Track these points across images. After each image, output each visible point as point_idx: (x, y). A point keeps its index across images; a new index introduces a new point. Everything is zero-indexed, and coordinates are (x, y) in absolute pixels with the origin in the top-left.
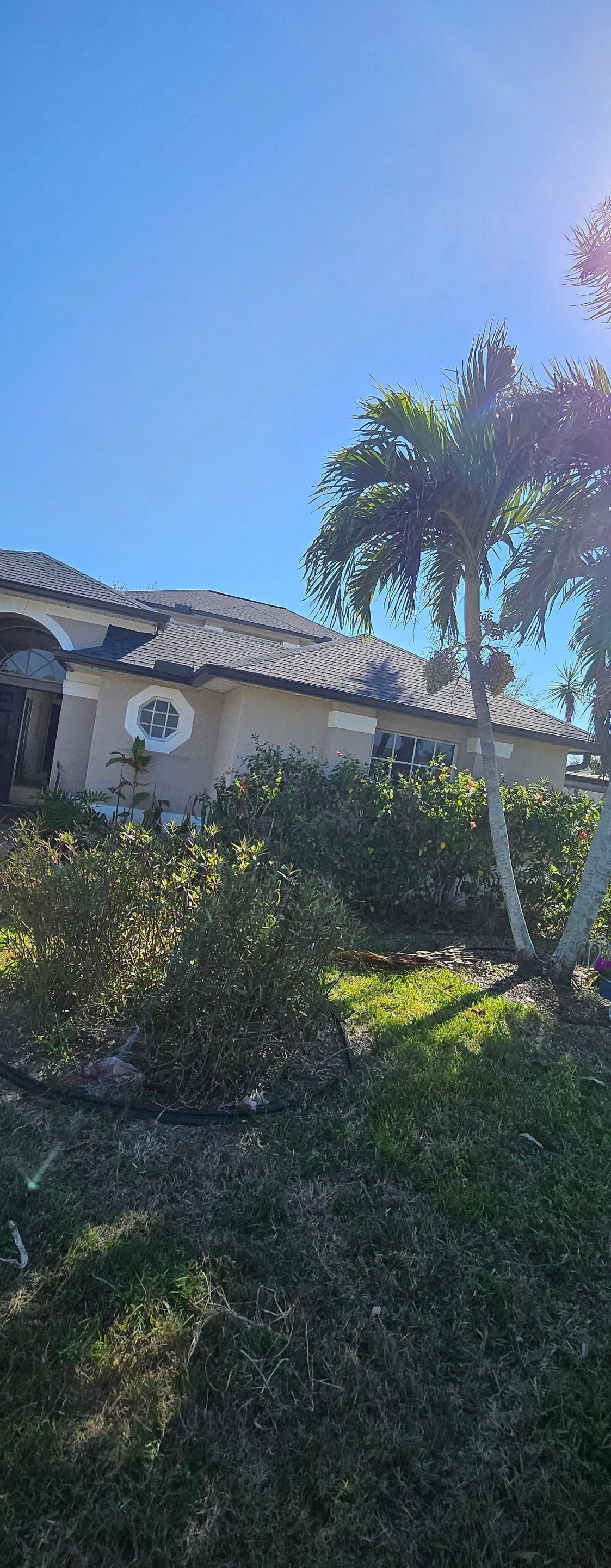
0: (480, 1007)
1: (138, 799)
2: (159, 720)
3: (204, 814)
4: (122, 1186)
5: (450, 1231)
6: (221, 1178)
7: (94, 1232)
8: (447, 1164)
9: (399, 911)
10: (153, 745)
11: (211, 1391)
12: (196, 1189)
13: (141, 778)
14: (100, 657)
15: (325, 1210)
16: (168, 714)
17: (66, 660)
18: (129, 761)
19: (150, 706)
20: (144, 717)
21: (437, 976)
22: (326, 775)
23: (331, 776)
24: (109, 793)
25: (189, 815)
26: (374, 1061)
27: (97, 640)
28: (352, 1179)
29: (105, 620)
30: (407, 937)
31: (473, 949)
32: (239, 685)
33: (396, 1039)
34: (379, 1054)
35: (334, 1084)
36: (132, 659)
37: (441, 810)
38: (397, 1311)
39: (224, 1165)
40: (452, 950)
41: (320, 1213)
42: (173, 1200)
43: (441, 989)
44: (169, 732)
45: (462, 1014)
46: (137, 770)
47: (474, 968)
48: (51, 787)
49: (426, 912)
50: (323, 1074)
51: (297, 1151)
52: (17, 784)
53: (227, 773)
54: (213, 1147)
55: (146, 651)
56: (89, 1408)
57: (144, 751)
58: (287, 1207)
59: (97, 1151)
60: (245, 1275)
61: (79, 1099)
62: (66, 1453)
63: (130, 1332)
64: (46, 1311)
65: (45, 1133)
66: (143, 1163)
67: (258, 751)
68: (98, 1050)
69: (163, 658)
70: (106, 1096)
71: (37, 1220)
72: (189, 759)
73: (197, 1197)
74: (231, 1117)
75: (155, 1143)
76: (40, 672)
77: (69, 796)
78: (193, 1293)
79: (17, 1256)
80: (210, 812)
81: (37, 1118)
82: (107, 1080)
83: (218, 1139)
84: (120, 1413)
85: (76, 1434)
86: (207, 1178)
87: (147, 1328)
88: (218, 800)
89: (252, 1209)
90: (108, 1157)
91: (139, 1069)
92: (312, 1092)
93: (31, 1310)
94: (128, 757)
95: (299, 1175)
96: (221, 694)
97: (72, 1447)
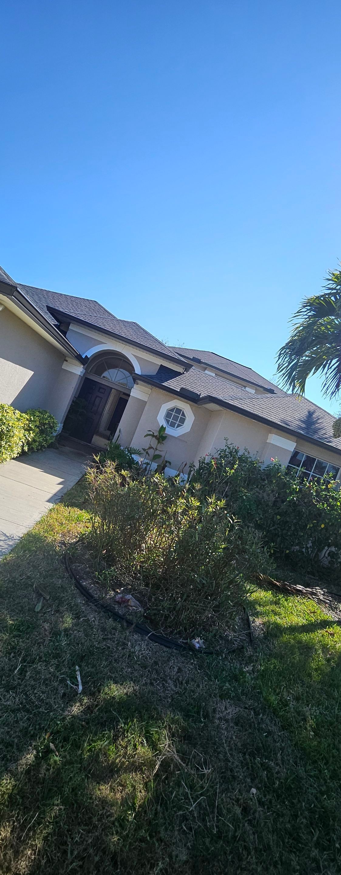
0: (331, 630)
1: (156, 457)
2: (176, 418)
3: (189, 474)
4: (128, 667)
5: (300, 761)
6: (177, 682)
7: (113, 686)
8: (302, 720)
9: (287, 556)
10: (169, 431)
11: (163, 798)
12: (164, 682)
13: (159, 447)
14: (154, 380)
15: (230, 721)
16: (180, 416)
17: (136, 378)
18: (156, 437)
19: (172, 410)
20: (168, 415)
21: (307, 603)
22: (261, 469)
23: (264, 470)
24: (142, 451)
25: (180, 472)
26: (264, 643)
27: (153, 371)
28: (246, 708)
29: (159, 362)
30: (291, 574)
31: (330, 593)
32: (222, 409)
33: (278, 634)
34: (268, 640)
35: (241, 649)
36: (169, 384)
37: (326, 505)
38: (265, 796)
39: (179, 674)
40: (318, 591)
41: (227, 721)
42: (152, 684)
43: (309, 612)
44: (179, 426)
45: (320, 631)
46: (159, 442)
47: (330, 605)
48: (114, 441)
49: (304, 562)
50: (236, 641)
51: (218, 681)
52: (97, 435)
53: (207, 455)
54: (174, 662)
55: (177, 381)
56: (103, 779)
57: (164, 433)
58: (210, 711)
59: (118, 643)
60: (185, 740)
61: (111, 612)
62: (91, 798)
63: (126, 747)
64: (88, 720)
65: (95, 625)
66: (139, 658)
67: (226, 448)
68: (122, 589)
69: (185, 386)
70: (124, 615)
71: (88, 670)
72: (186, 442)
73: (164, 687)
74: (184, 649)
75: (146, 649)
76: (121, 381)
77: (122, 448)
78: (158, 739)
79: (78, 685)
80: (194, 474)
81: (92, 616)
82: (126, 606)
83: (177, 659)
84: (118, 789)
85: (96, 791)
86: (170, 678)
87: (134, 749)
88: (199, 469)
89: (192, 705)
90: (123, 649)
91: (142, 606)
92: (228, 649)
93: (81, 716)
94: (155, 435)
95: (218, 695)
96: (211, 412)
97: (94, 796)
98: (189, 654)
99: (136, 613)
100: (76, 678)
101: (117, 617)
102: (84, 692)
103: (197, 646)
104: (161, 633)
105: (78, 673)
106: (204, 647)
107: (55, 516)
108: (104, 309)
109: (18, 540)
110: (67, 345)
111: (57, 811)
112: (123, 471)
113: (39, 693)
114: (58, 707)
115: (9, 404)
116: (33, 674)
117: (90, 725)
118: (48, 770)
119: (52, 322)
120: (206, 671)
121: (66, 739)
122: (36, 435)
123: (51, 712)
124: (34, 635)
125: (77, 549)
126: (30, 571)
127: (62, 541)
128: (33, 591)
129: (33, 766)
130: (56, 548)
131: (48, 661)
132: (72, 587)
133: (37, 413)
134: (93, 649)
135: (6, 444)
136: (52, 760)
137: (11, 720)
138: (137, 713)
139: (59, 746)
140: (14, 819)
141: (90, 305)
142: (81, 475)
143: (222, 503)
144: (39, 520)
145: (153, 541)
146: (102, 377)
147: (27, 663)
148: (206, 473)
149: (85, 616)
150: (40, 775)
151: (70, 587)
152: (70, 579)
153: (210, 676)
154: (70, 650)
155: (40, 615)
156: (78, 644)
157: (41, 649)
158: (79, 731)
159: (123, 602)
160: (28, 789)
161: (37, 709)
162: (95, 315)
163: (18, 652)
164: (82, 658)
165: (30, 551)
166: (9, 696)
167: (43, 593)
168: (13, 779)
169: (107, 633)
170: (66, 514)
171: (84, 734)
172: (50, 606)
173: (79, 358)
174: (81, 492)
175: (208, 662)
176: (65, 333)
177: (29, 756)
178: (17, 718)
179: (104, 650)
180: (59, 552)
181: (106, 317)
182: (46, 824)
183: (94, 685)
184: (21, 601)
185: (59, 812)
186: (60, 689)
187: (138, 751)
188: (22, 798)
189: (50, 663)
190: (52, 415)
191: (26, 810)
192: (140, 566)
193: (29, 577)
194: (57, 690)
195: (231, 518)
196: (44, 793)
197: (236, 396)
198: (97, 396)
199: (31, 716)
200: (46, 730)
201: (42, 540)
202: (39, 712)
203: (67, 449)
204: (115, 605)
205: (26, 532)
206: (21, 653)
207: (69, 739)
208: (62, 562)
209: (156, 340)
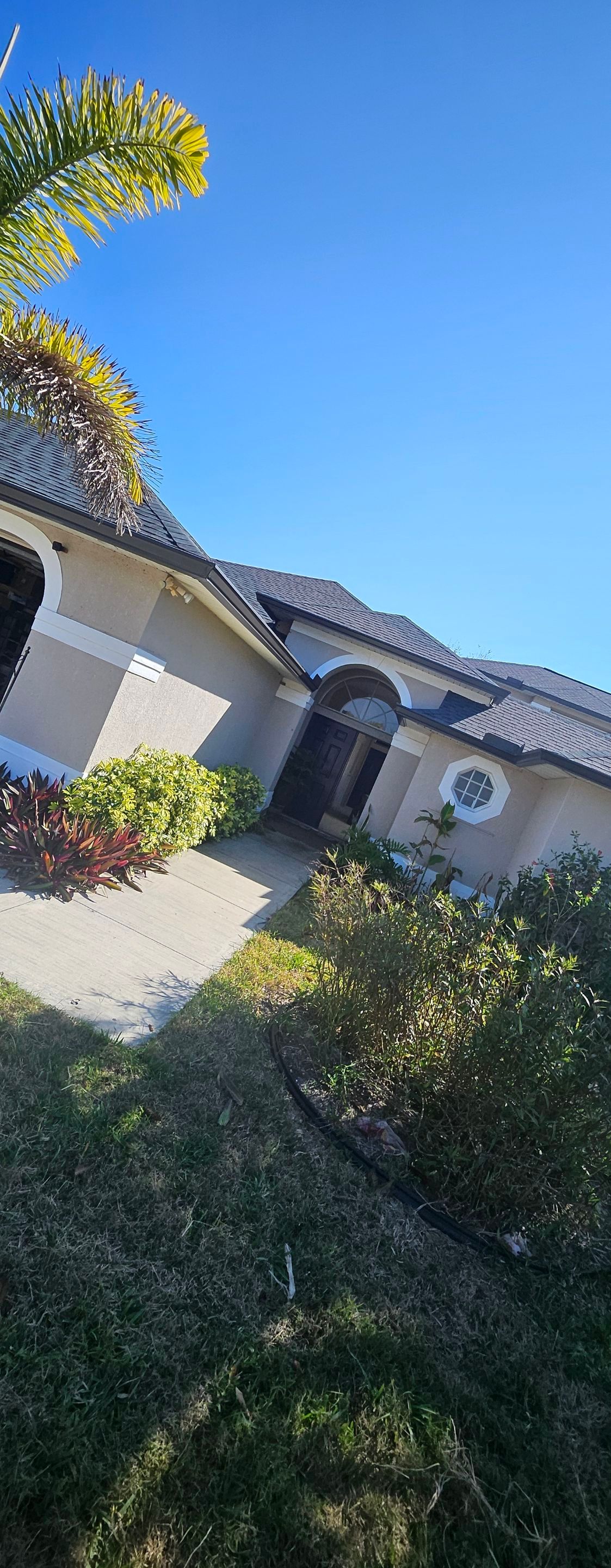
1: (435, 860)
2: (474, 789)
3: (498, 897)
4: (380, 1266)
6: (474, 1317)
7: (352, 1300)
10: (461, 813)
12: (448, 1312)
13: (442, 841)
14: (435, 719)
15: (589, 1432)
16: (482, 786)
17: (403, 715)
18: (435, 822)
19: (468, 774)
20: (460, 783)
24: (410, 848)
25: (480, 891)
27: (435, 703)
29: (446, 685)
32: (568, 776)
36: (463, 726)
39: (479, 1302)
41: (582, 1431)
42: (424, 1311)
44: (479, 804)
46: (441, 833)
48: (358, 826)
50: (598, 1254)
51: (561, 1335)
52: (329, 813)
53: (534, 863)
54: (469, 1274)
55: (478, 721)
56: (329, 1491)
57: (451, 816)
58: (545, 1401)
59: (362, 1214)
60: (492, 1451)
61: (350, 1149)
62: (306, 1526)
63: (374, 1436)
64: (305, 1357)
65: (320, 1169)
66: (400, 1252)
67: (574, 851)
68: (370, 1106)
69: (493, 731)
70: (372, 1159)
71: (306, 1257)
72: (493, 836)
73: (448, 1323)
74: (490, 1249)
75: (414, 1236)
76: (375, 720)
77: (372, 839)
78: (438, 1435)
79: (287, 1283)
80: (507, 898)
81: (315, 1150)
82: (376, 1142)
83: (475, 1268)
84: (357, 1522)
85: (317, 1513)
86: (461, 1306)
87: (390, 1443)
88: (518, 888)
89: (506, 1376)
90: (371, 1226)
91: (406, 1145)
92: (582, 1269)
93: (293, 1348)
94: (434, 818)
95: (562, 1367)
96: (543, 780)
97: (312, 1524)
98: (499, 1262)
99: (394, 1158)
100: (285, 1267)
101: (358, 1159)
102: (298, 1299)
103: (516, 1249)
104: (444, 1209)
105: (289, 1259)
106: (530, 1254)
107: (255, 954)
108: (350, 595)
109: (196, 989)
110: (286, 657)
111: (245, 1535)
112: (376, 883)
113: (219, 1283)
114: (252, 1319)
115: (191, 755)
116: (212, 1243)
117: (309, 1370)
118: (231, 1442)
119: (266, 619)
120: (535, 1306)
121: (264, 1388)
122: (229, 810)
123: (240, 1325)
124: (216, 1168)
125: (290, 1019)
126: (213, 1050)
127: (266, 999)
128: (217, 1087)
129: (205, 1425)
130: (255, 1011)
131: (238, 1224)
132: (282, 1089)
133: (233, 771)
134: (316, 1217)
135: (183, 821)
136: (238, 1424)
137: (173, 1326)
138: (396, 1367)
139: (251, 1400)
140: (171, 1525)
141: (328, 589)
142: (300, 884)
143: (571, 963)
144: (230, 957)
145: (430, 1021)
146: (341, 712)
147: (202, 1221)
148: (532, 898)
149: (303, 1149)
150: (217, 1450)
151: (278, 1088)
152: (277, 1072)
153: (543, 1320)
154: (275, 1210)
155: (226, 1133)
156: (290, 1201)
157: (226, 1197)
158: (287, 1376)
159: (370, 1133)
160: (195, 1471)
161: (216, 1313)
162: (334, 605)
163: (189, 1194)
164: (297, 1231)
165: (214, 1011)
166: (170, 1277)
167: (232, 1092)
168: (170, 1444)
169: (342, 1189)
170: (274, 953)
171: (297, 1387)
172: (244, 1119)
173: (305, 679)
174: (299, 913)
175: (537, 1289)
176: (283, 638)
177: (200, 1405)
178: (183, 1324)
179: (335, 1222)
180: (261, 1020)
181: (352, 608)
182: (224, 1555)
183: (316, 1288)
184: (196, 1102)
185: (248, 1538)
186: (255, 1283)
187: (397, 1450)
188: (186, 1485)
189: (240, 1228)
190: (256, 777)
191: (191, 1515)
192: (404, 1067)
193: (210, 1060)
194: (251, 1284)
195: (588, 993)
196: (223, 1489)
197: (596, 751)
198: (331, 746)
199: (206, 1325)
200: (230, 1360)
201: (233, 993)
202: (220, 1321)
203: (277, 836)
204: (356, 1135)
205: (209, 977)
206: (193, 1199)
207: (269, 1389)
208: (266, 1040)
209: (442, 646)
